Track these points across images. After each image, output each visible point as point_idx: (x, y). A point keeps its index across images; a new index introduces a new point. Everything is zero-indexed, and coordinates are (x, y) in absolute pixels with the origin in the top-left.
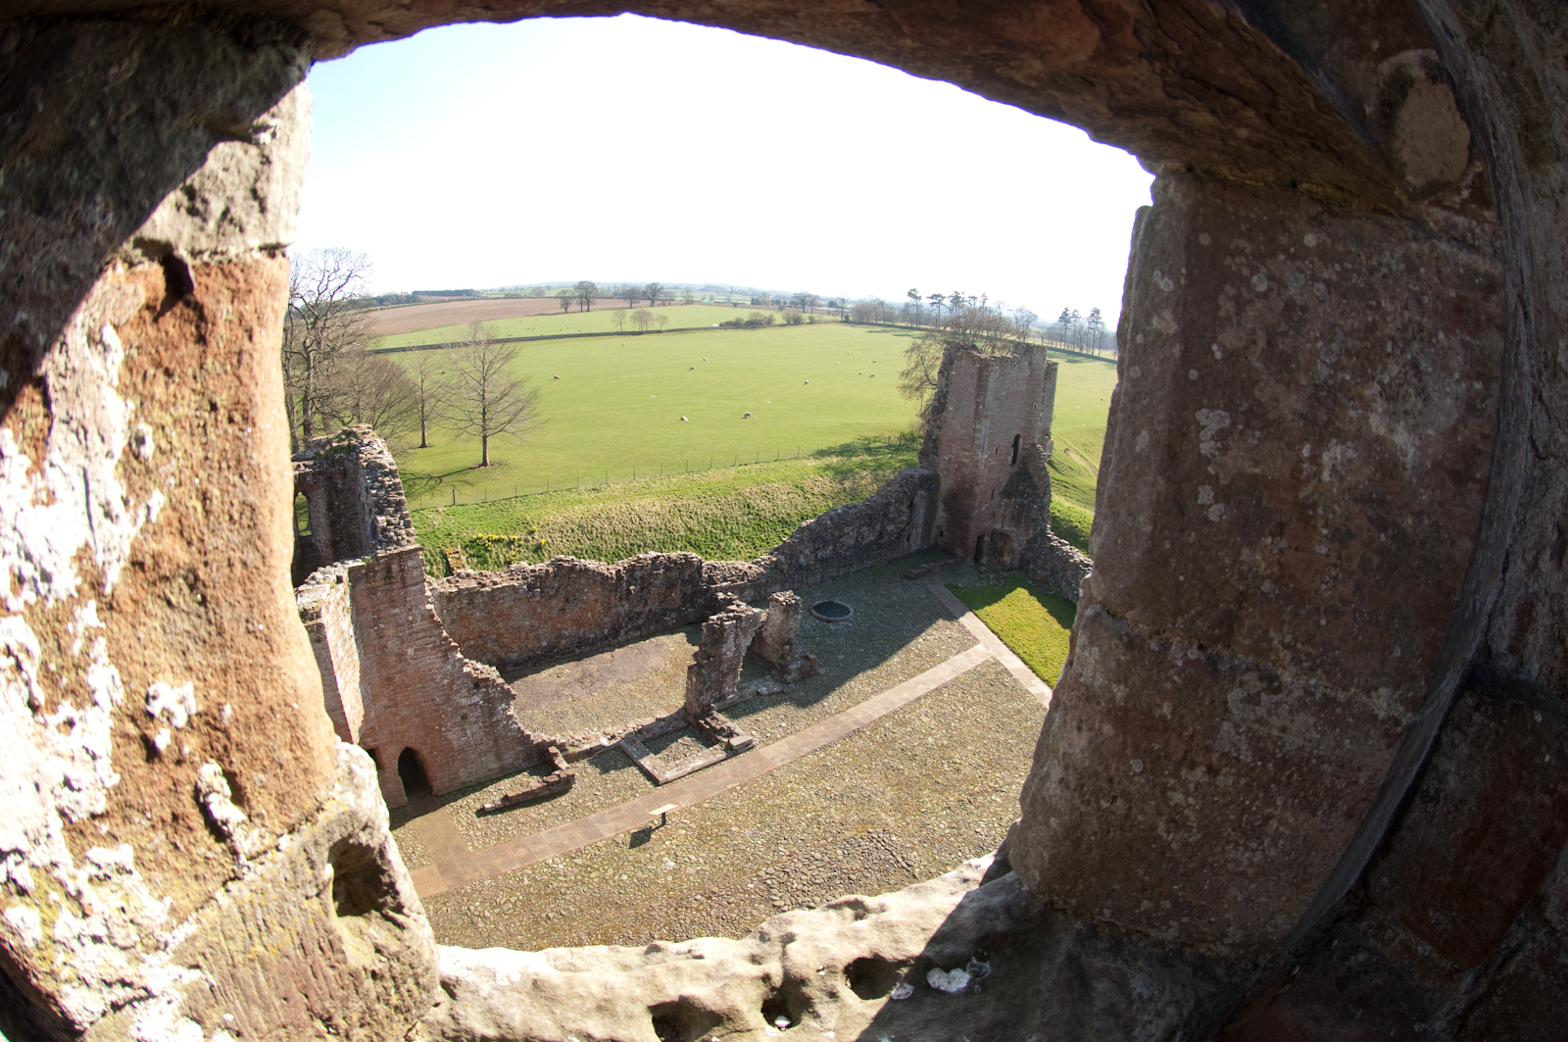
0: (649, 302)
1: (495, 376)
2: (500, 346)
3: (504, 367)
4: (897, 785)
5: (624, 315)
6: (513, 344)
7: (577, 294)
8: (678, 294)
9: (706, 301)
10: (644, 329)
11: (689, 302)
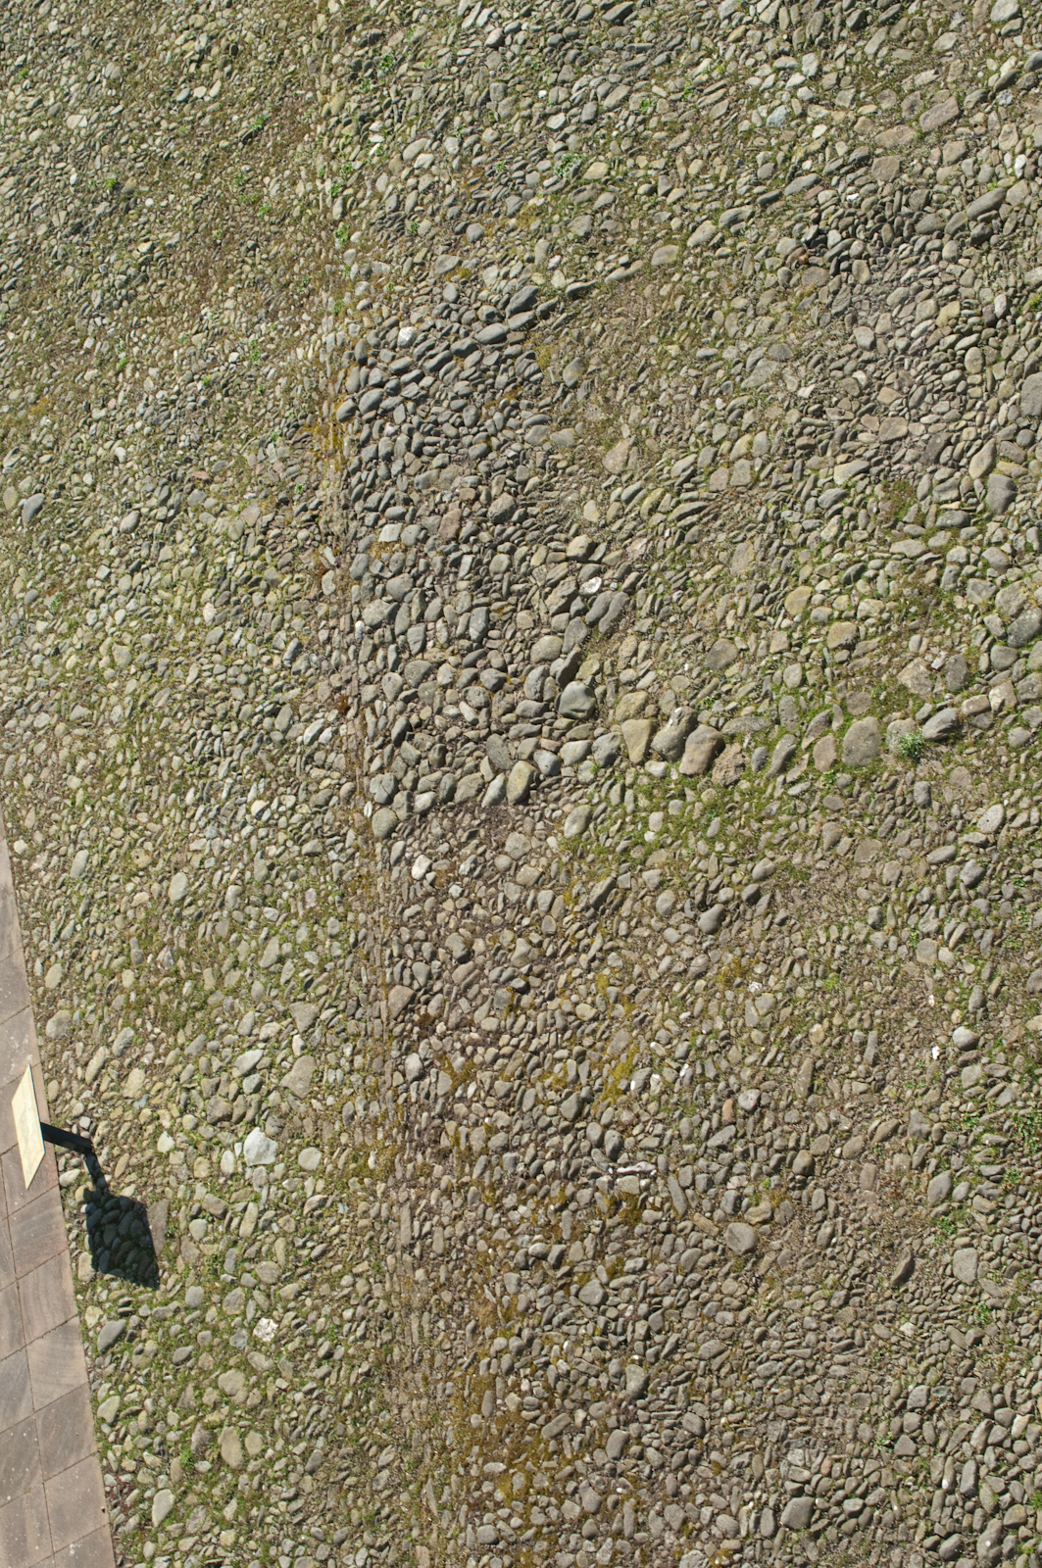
4: (203, 281)
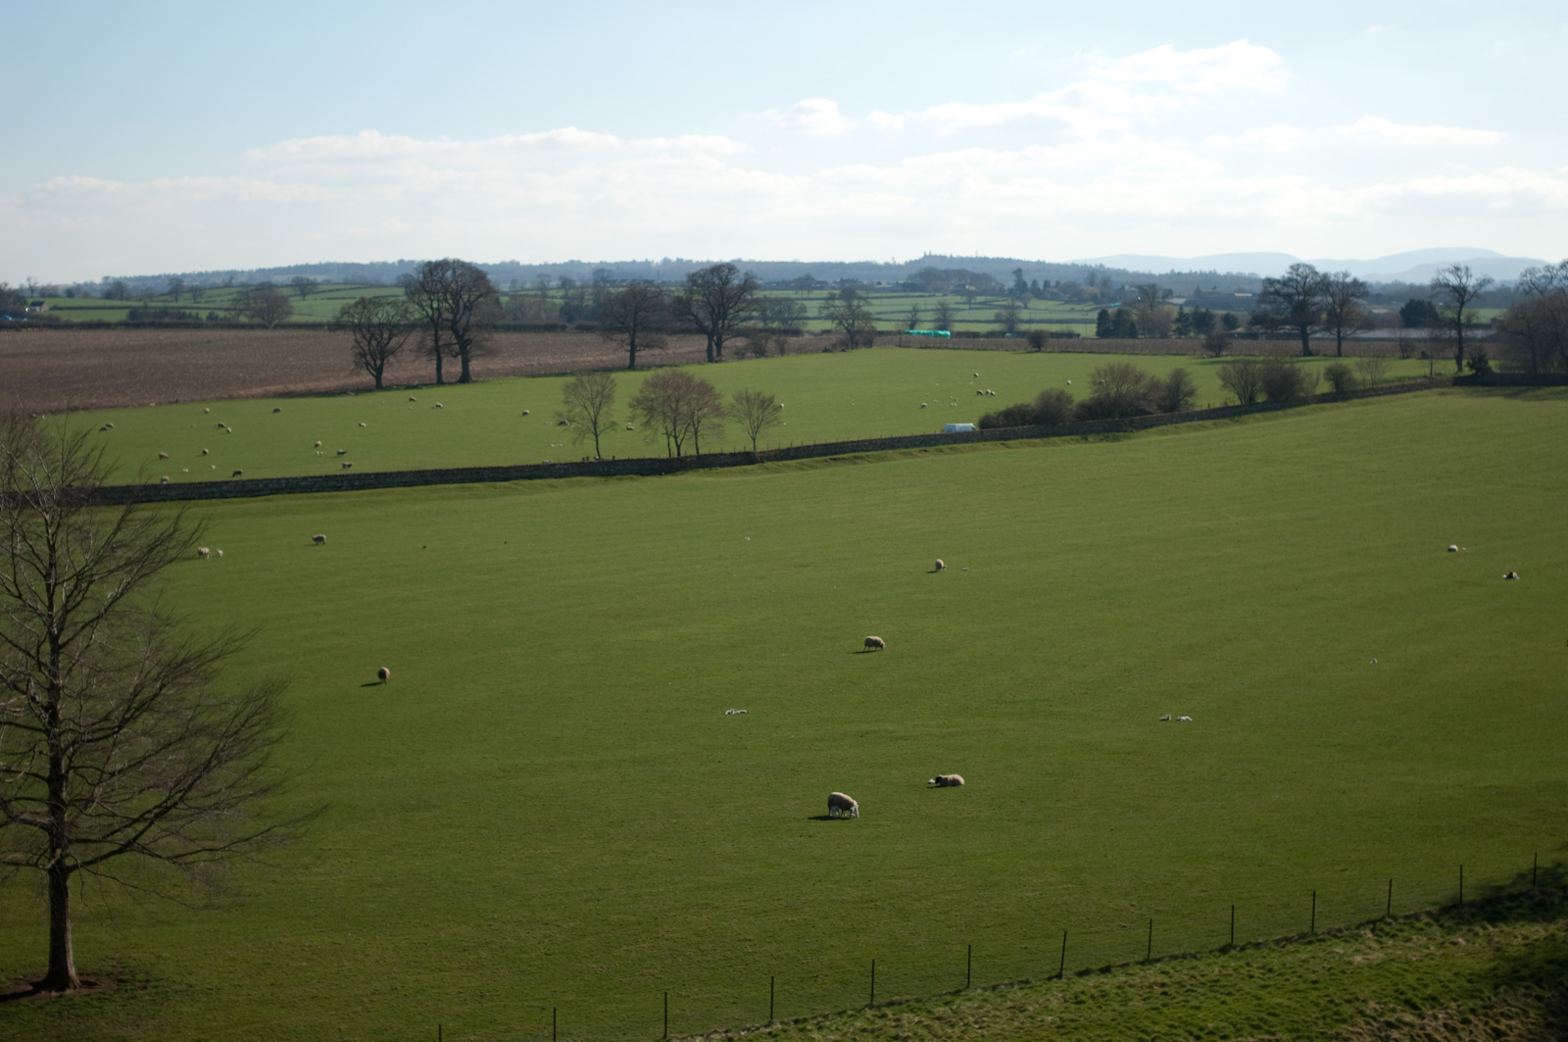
0: (701, 343)
1: (99, 635)
2: (114, 514)
3: (135, 597)
5: (605, 397)
6: (169, 510)
7: (416, 314)
8: (813, 308)
9: (923, 329)
10: (688, 450)
11: (856, 336)
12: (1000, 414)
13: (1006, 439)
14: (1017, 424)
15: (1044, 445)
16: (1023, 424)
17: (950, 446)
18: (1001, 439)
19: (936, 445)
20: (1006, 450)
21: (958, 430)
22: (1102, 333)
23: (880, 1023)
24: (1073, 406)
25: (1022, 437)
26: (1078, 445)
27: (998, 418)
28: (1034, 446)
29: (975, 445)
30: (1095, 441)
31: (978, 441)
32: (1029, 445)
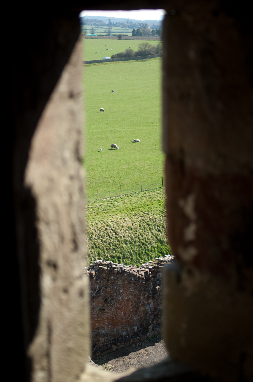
12: (116, 55)
13: (118, 61)
14: (120, 57)
15: (128, 62)
16: (122, 57)
17: (105, 63)
18: (117, 61)
19: (102, 62)
20: (119, 64)
21: (106, 59)
22: (134, 35)
23: (145, 195)
24: (134, 53)
25: (122, 60)
26: (136, 62)
27: (116, 56)
28: (125, 63)
29: (111, 62)
30: (140, 61)
31: (112, 61)
32: (124, 62)
